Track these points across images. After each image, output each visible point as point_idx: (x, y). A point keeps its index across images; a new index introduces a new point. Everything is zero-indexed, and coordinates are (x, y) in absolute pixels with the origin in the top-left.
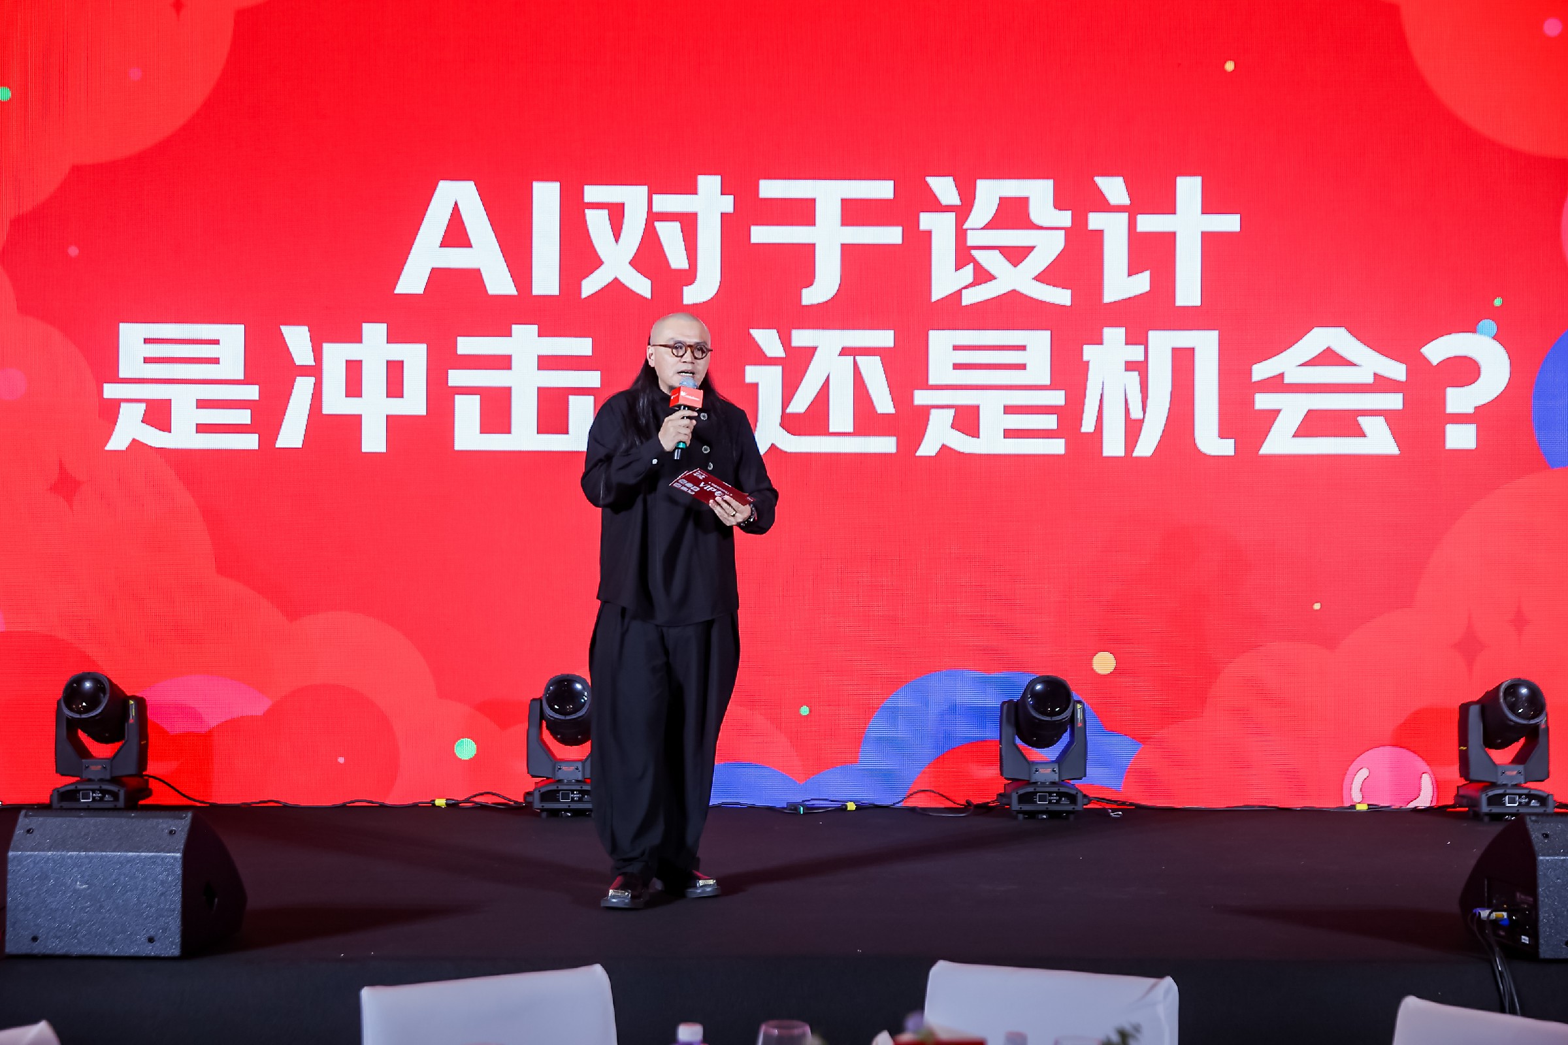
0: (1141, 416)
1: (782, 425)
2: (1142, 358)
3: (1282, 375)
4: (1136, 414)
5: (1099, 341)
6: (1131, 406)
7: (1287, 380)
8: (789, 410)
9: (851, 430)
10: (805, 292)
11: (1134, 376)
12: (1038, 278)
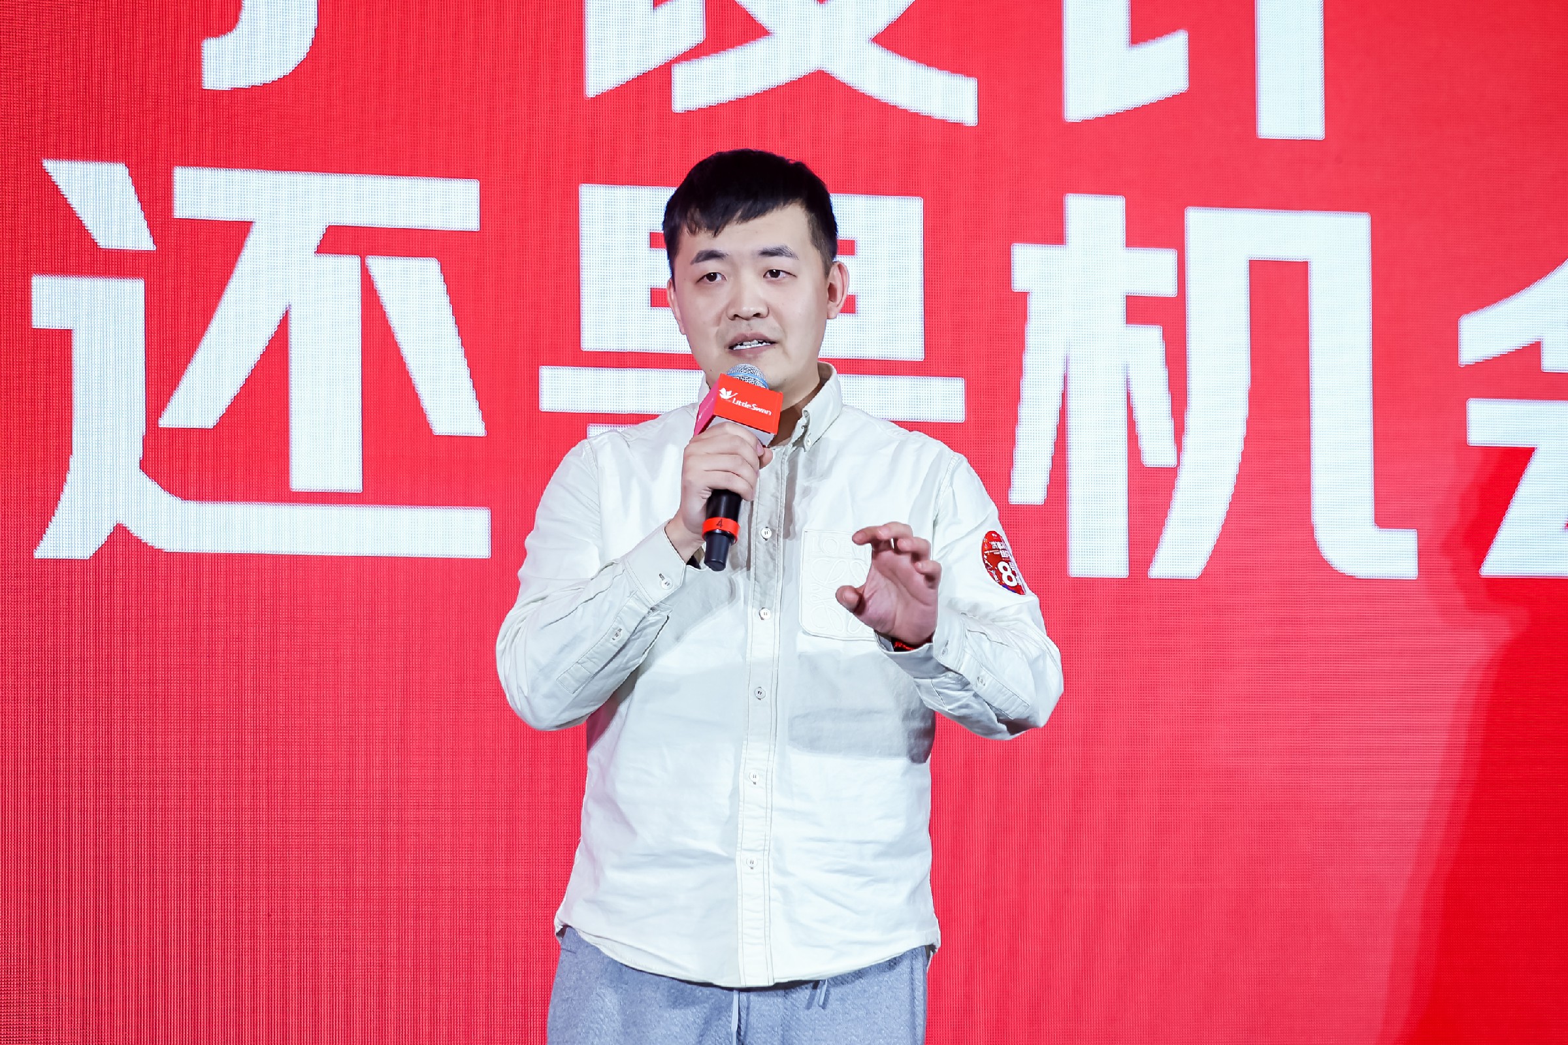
0: (1169, 460)
1: (148, 465)
2: (1168, 289)
3: (1534, 350)
4: (1159, 452)
5: (1054, 234)
6: (1142, 428)
7: (1551, 362)
8: (168, 420)
9: (353, 482)
10: (211, 48)
11: (1151, 337)
12: (890, 38)
